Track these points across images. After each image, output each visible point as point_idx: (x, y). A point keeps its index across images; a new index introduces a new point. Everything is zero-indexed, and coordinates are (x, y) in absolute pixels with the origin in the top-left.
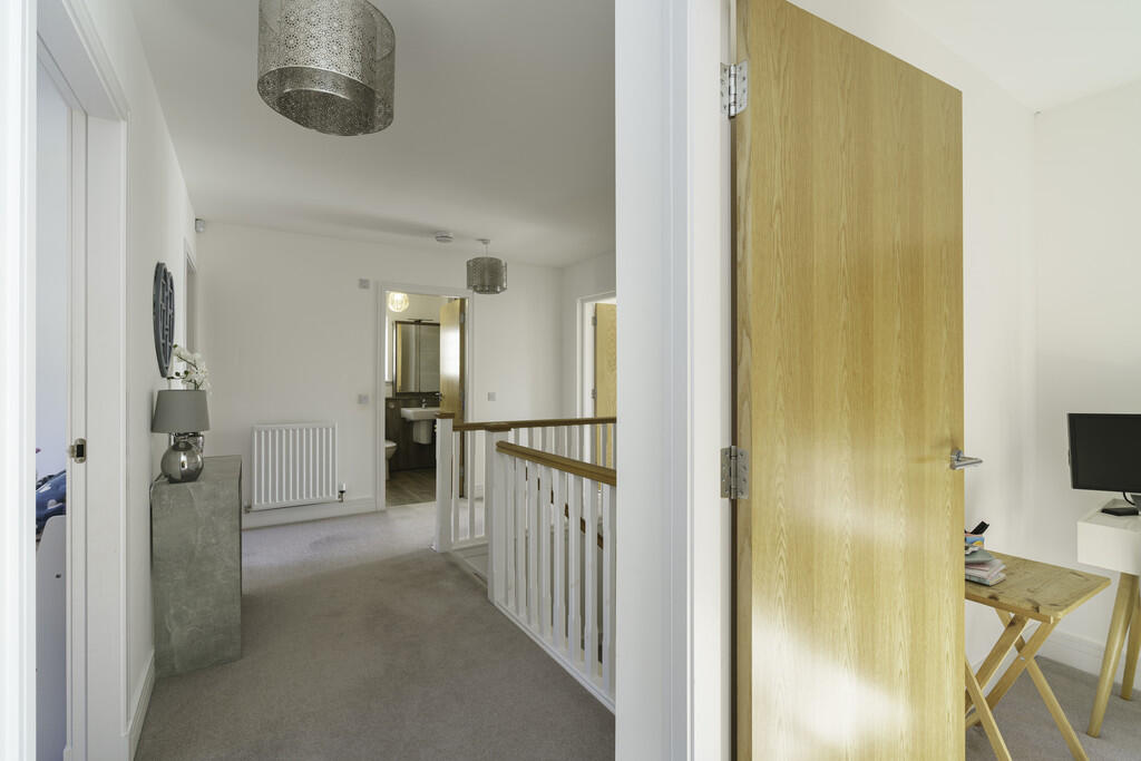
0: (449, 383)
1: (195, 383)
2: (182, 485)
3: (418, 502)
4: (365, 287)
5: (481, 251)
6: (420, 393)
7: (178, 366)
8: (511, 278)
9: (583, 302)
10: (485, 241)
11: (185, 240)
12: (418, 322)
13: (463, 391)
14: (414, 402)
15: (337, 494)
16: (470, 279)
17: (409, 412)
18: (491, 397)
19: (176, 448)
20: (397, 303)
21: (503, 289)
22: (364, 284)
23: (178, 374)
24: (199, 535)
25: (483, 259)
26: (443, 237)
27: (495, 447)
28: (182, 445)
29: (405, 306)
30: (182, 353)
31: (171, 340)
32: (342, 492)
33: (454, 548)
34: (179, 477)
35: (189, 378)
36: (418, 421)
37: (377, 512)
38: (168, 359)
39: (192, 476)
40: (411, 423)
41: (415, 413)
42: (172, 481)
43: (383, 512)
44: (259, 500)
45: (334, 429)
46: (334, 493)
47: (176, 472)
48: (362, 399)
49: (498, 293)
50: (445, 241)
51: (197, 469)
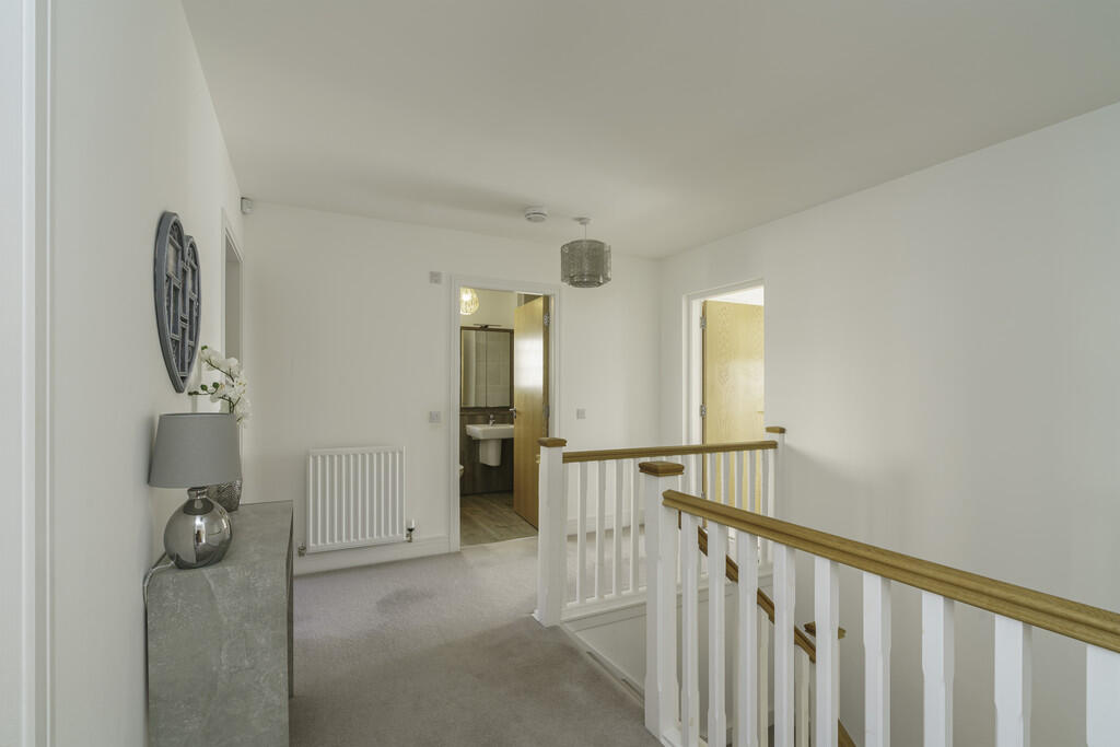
0: (529, 396)
1: (230, 400)
2: (196, 571)
3: (496, 540)
4: (436, 282)
5: (578, 233)
6: (487, 408)
7: (201, 375)
8: (616, 266)
9: (690, 299)
10: (582, 221)
11: (223, 210)
12: (485, 328)
13: (548, 407)
14: (480, 418)
15: (405, 532)
16: (565, 269)
17: (477, 430)
18: (580, 414)
19: (188, 509)
20: (468, 303)
21: (607, 279)
22: (435, 277)
23: (204, 388)
24: (224, 656)
25: (581, 241)
26: (533, 214)
27: (661, 499)
28: (198, 505)
29: (474, 308)
30: (213, 358)
31: (194, 336)
32: (411, 530)
33: (564, 618)
34: (192, 559)
35: (221, 392)
36: (485, 441)
37: (449, 554)
38: (185, 365)
39: (212, 556)
40: (477, 442)
41: (484, 431)
42: (181, 565)
43: (458, 554)
44: (315, 541)
45: (401, 453)
46: (401, 532)
47: (187, 551)
48: (433, 418)
49: (600, 284)
50: (536, 220)
51: (222, 542)
